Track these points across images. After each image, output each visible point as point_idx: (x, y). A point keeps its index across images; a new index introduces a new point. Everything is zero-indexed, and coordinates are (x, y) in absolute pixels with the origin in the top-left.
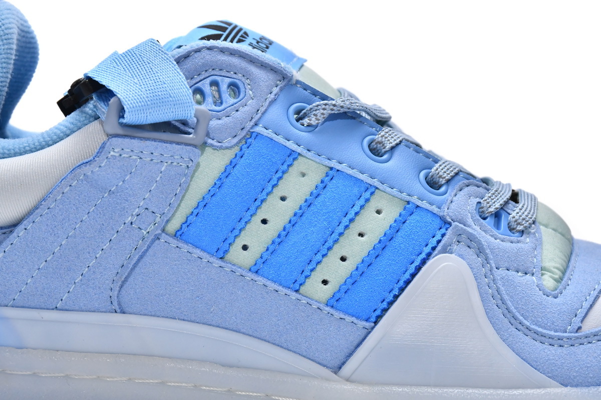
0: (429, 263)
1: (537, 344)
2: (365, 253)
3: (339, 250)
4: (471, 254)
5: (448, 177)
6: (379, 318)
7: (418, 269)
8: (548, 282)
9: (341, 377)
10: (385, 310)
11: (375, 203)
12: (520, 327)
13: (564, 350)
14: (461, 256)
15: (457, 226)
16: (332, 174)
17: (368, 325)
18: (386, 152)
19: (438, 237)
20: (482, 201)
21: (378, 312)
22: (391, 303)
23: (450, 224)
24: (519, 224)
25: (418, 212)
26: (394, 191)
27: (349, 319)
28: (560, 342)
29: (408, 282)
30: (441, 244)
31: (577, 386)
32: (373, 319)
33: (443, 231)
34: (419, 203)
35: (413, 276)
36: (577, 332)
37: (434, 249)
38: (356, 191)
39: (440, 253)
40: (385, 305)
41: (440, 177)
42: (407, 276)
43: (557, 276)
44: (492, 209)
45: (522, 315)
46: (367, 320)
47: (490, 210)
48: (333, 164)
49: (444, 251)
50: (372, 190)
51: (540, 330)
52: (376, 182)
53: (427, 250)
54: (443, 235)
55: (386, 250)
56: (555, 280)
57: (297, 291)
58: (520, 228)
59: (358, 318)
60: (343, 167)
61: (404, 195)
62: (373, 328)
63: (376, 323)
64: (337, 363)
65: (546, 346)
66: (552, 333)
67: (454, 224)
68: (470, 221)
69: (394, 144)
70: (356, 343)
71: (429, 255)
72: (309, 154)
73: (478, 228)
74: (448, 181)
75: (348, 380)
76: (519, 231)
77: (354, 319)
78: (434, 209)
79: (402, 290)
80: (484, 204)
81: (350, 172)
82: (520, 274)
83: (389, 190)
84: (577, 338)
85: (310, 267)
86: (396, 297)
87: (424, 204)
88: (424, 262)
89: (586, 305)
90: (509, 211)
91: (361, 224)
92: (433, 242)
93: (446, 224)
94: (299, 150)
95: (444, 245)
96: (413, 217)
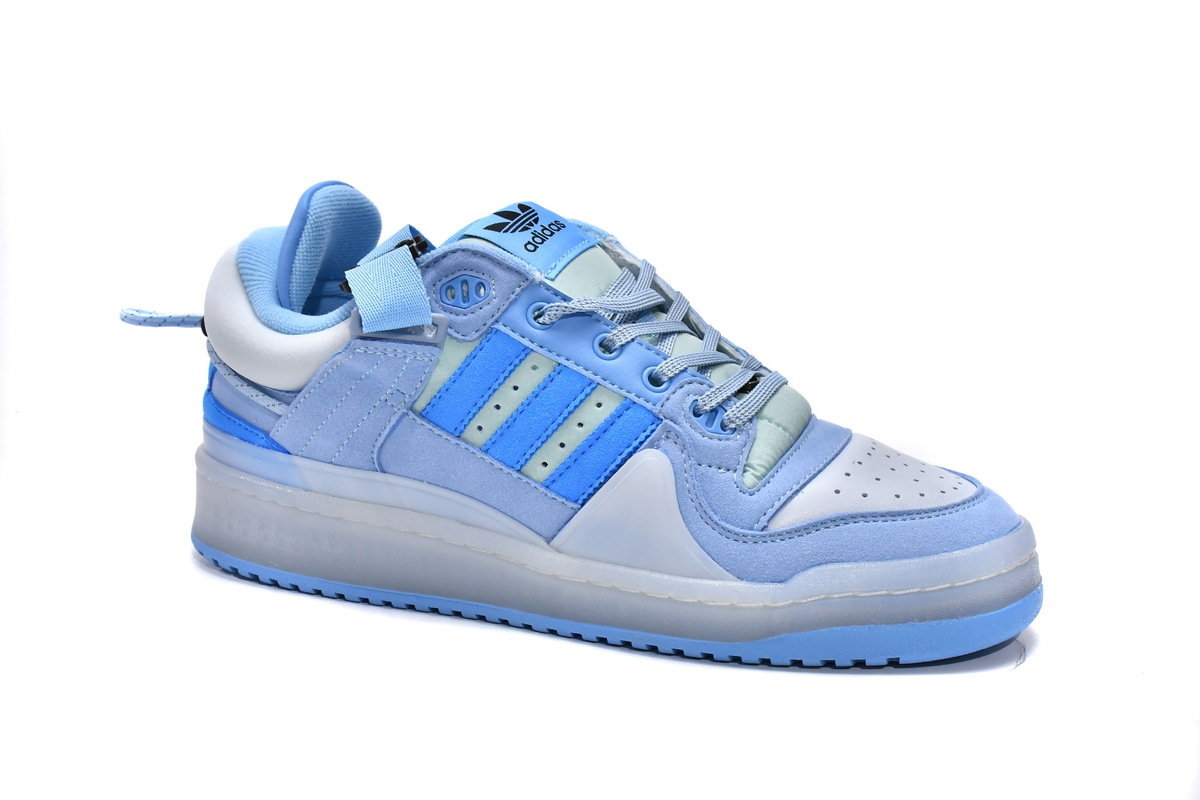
0: (634, 456)
1: (723, 538)
2: (580, 442)
3: (558, 438)
4: (675, 450)
5: (672, 375)
6: (585, 502)
7: (624, 461)
8: (749, 479)
9: (552, 547)
10: (591, 495)
11: (595, 398)
12: (709, 521)
13: (746, 547)
14: (666, 452)
15: (666, 424)
16: (560, 369)
17: (575, 506)
18: (615, 350)
19: (648, 433)
20: (699, 398)
21: (585, 496)
22: (596, 490)
23: (662, 420)
24: (732, 422)
25: (635, 407)
26: (615, 388)
27: (560, 499)
28: (744, 538)
29: (614, 472)
30: (649, 440)
31: (752, 580)
32: (580, 502)
33: (654, 426)
34: (636, 399)
35: (619, 466)
36: (762, 530)
37: (641, 443)
38: (579, 386)
39: (646, 447)
40: (591, 490)
41: (664, 374)
42: (613, 467)
43: (758, 474)
44: (707, 408)
45: (713, 510)
46: (576, 502)
47: (705, 408)
48: (562, 360)
49: (651, 446)
50: (594, 386)
51: (727, 526)
52: (598, 379)
53: (635, 444)
54: (653, 431)
55: (599, 440)
56: (756, 477)
57: (518, 471)
58: (733, 426)
59: (567, 499)
60: (570, 364)
61: (624, 392)
62: (579, 509)
63: (582, 505)
64: (550, 535)
65: (731, 541)
66: (738, 530)
67: (665, 421)
68: (681, 419)
69: (624, 342)
70: (565, 520)
71: (636, 449)
72: (540, 350)
73: (687, 426)
74: (671, 379)
75: (558, 551)
76: (731, 429)
77: (563, 500)
78: (649, 406)
79: (607, 478)
80: (700, 403)
81: (575, 368)
82: (721, 471)
83: (610, 386)
84: (762, 536)
85: (531, 451)
86: (601, 484)
87: (641, 401)
88: (630, 455)
89: (777, 505)
90: (726, 408)
91: (579, 416)
92: (642, 437)
93: (657, 419)
94: (531, 346)
95: (652, 440)
96: (628, 412)
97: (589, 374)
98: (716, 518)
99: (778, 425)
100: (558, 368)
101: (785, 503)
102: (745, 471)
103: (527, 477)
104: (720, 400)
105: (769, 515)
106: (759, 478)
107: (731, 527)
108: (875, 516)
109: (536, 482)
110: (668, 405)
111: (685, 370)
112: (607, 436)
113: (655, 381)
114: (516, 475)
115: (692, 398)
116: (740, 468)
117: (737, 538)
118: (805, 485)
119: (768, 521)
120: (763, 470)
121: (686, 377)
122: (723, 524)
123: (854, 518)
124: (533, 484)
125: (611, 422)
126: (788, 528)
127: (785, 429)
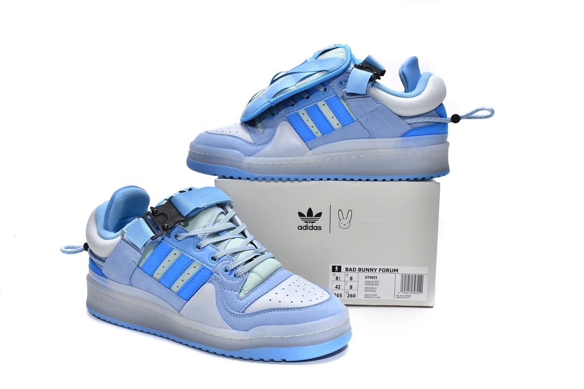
97: (191, 257)
98: (228, 308)
99: (258, 275)
100: (181, 255)
101: (251, 304)
102: (241, 291)
103: (172, 291)
104: (235, 266)
105: (245, 307)
106: (245, 295)
107: (232, 311)
108: (281, 309)
109: (174, 292)
110: (216, 268)
111: (225, 255)
112: (196, 278)
113: (214, 259)
114: (168, 290)
115: (225, 265)
116: (239, 290)
117: (234, 315)
118: (260, 297)
119: (245, 310)
120: (247, 292)
121: (226, 257)
122: (230, 310)
123: (274, 310)
124: (174, 293)
125: (197, 274)
126: (251, 312)
127: (261, 277)
